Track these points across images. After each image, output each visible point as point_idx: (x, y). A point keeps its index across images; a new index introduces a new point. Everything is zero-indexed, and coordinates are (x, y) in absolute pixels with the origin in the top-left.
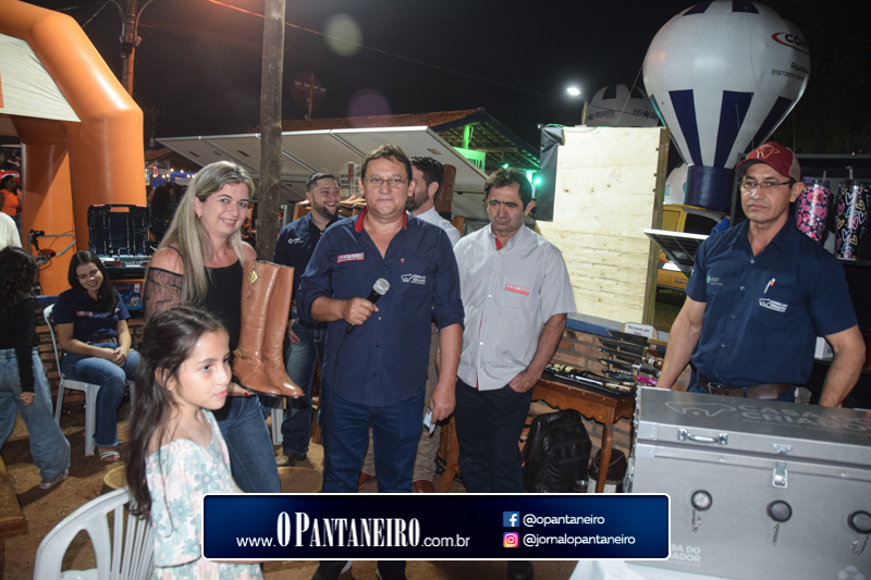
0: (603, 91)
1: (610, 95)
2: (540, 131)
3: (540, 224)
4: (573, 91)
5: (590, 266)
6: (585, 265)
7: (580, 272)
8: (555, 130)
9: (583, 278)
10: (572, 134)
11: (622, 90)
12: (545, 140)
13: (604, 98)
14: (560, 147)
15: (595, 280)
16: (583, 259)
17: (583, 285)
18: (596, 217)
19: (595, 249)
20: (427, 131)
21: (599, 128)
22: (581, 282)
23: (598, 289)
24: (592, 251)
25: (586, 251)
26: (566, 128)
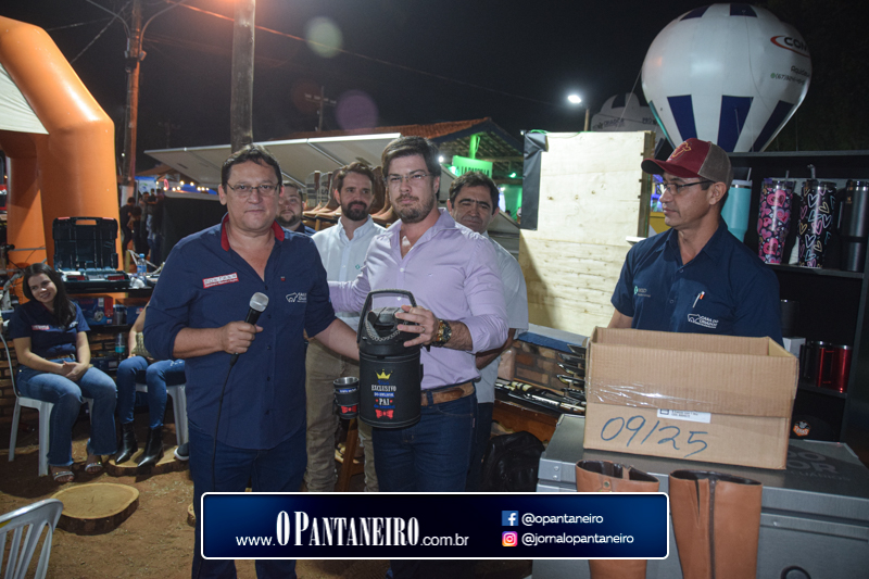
0: (611, 100)
1: (619, 103)
2: (523, 137)
3: (525, 233)
4: (574, 99)
5: (575, 276)
6: (570, 275)
7: (566, 282)
8: (539, 136)
9: (569, 289)
10: (556, 140)
12: (529, 146)
13: (613, 107)
14: (544, 154)
15: (582, 290)
16: (568, 269)
17: (568, 296)
18: (581, 225)
19: (580, 259)
22: (566, 292)
23: (584, 300)
24: (576, 261)
25: (572, 260)
26: (549, 134)
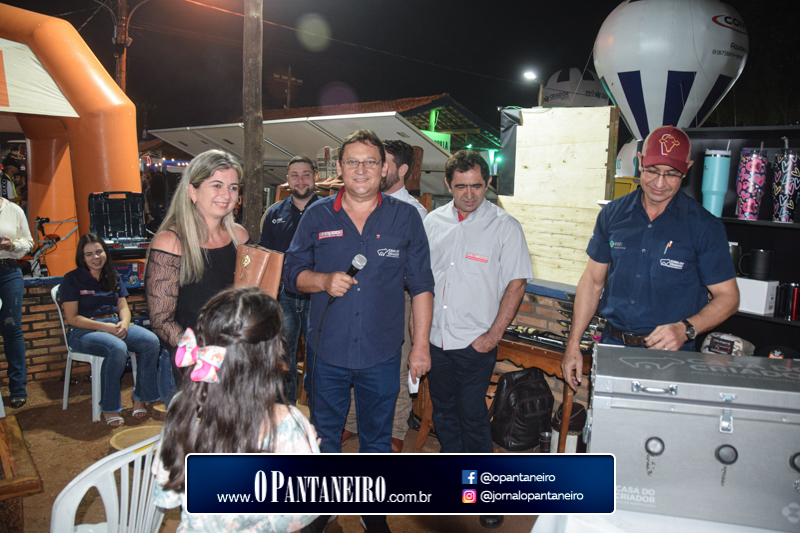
0: (557, 75)
1: (564, 78)
2: (500, 112)
3: (502, 198)
4: (530, 75)
5: (549, 235)
6: (544, 235)
7: (541, 242)
8: (514, 112)
9: (542, 247)
10: (530, 116)
11: (575, 73)
12: (505, 121)
13: (559, 81)
14: (519, 128)
15: (554, 249)
16: (542, 230)
17: (542, 253)
18: (554, 191)
19: (553, 220)
20: (395, 116)
21: (554, 109)
22: (541, 250)
23: (557, 256)
24: (550, 222)
25: (545, 222)
26: (523, 110)
